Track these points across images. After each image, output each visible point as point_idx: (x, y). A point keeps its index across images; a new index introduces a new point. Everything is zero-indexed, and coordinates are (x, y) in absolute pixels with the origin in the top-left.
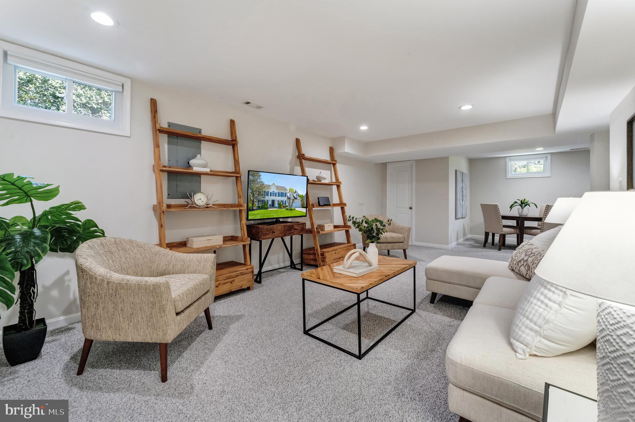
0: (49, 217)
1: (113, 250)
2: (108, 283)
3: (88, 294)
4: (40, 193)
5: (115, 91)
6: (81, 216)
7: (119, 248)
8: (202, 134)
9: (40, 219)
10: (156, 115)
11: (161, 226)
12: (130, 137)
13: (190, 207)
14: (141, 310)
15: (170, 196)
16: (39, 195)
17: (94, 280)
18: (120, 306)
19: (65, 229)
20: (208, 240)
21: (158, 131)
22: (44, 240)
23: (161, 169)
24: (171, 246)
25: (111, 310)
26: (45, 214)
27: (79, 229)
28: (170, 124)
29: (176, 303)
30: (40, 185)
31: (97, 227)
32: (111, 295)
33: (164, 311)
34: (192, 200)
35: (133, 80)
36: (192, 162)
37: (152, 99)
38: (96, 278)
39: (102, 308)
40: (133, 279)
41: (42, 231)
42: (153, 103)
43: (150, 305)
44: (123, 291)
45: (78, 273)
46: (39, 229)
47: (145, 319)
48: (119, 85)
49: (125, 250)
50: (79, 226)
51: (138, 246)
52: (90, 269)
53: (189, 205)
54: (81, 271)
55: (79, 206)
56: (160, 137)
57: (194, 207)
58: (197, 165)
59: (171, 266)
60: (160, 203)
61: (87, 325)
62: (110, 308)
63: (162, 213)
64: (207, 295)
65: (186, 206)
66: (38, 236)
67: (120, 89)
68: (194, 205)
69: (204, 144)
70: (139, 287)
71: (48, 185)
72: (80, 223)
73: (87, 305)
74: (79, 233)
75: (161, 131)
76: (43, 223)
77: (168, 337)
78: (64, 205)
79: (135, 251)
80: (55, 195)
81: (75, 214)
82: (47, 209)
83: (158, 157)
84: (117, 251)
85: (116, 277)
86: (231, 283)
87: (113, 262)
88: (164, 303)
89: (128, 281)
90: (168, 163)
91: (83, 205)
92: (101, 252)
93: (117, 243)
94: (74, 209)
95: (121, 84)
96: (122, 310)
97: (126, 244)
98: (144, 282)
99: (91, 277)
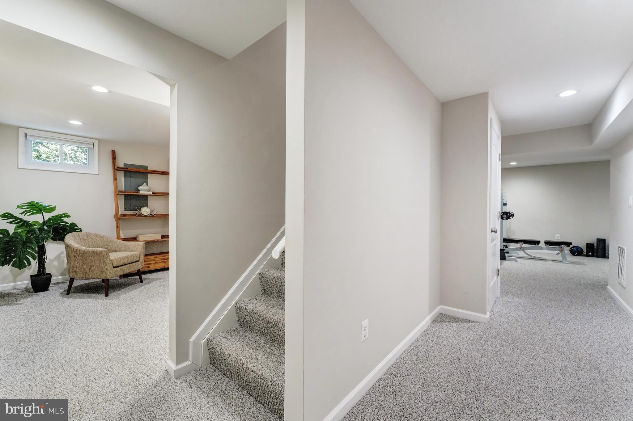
0: (52, 221)
1: (85, 238)
2: (79, 251)
3: (70, 256)
4: (47, 209)
5: (88, 148)
6: (69, 221)
7: (89, 237)
8: (149, 169)
9: (47, 222)
10: (115, 161)
11: (118, 227)
12: (98, 174)
13: (138, 216)
14: (94, 263)
15: (126, 209)
16: (46, 210)
17: (73, 250)
18: (85, 261)
19: (60, 228)
20: (150, 236)
21: (116, 169)
22: (50, 232)
23: (117, 193)
24: (125, 240)
25: (81, 264)
26: (49, 220)
27: (68, 228)
28: (125, 165)
29: (113, 262)
30: (46, 206)
31: (78, 227)
32: (81, 257)
33: (106, 264)
34: (140, 211)
35: (99, 140)
36: (140, 188)
37: (112, 151)
38: (74, 249)
39: (77, 263)
40: (91, 249)
41: (48, 228)
42: (113, 152)
43: (99, 261)
44: (86, 255)
45: (66, 247)
46: (47, 226)
47: (97, 268)
48: (91, 144)
49: (92, 239)
50: (67, 226)
51: (100, 237)
52: (71, 245)
53: (137, 215)
54: (67, 247)
55: (67, 215)
56: (117, 173)
57: (141, 216)
58: (143, 190)
59: (119, 248)
60: (117, 213)
61: (71, 271)
62: (81, 262)
63: (118, 220)
64: (137, 263)
65: (135, 215)
66: (46, 230)
67: (92, 146)
68: (141, 215)
69: (150, 176)
70: (93, 252)
71: (50, 206)
72: (68, 225)
73: (70, 262)
74: (68, 230)
75: (119, 169)
76: (49, 224)
77: (108, 276)
78: (59, 215)
79: (98, 239)
80: (54, 210)
81: (66, 220)
82: (50, 217)
83: (116, 186)
84: (87, 239)
85: (83, 248)
86: (165, 262)
87: (84, 244)
88: (105, 260)
89: (88, 250)
90: (124, 189)
91: (69, 215)
92: (78, 238)
93: (88, 235)
94: (64, 217)
95: (92, 143)
96: (86, 263)
97: (92, 236)
98: (95, 250)
99: (72, 248)
